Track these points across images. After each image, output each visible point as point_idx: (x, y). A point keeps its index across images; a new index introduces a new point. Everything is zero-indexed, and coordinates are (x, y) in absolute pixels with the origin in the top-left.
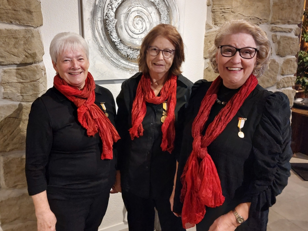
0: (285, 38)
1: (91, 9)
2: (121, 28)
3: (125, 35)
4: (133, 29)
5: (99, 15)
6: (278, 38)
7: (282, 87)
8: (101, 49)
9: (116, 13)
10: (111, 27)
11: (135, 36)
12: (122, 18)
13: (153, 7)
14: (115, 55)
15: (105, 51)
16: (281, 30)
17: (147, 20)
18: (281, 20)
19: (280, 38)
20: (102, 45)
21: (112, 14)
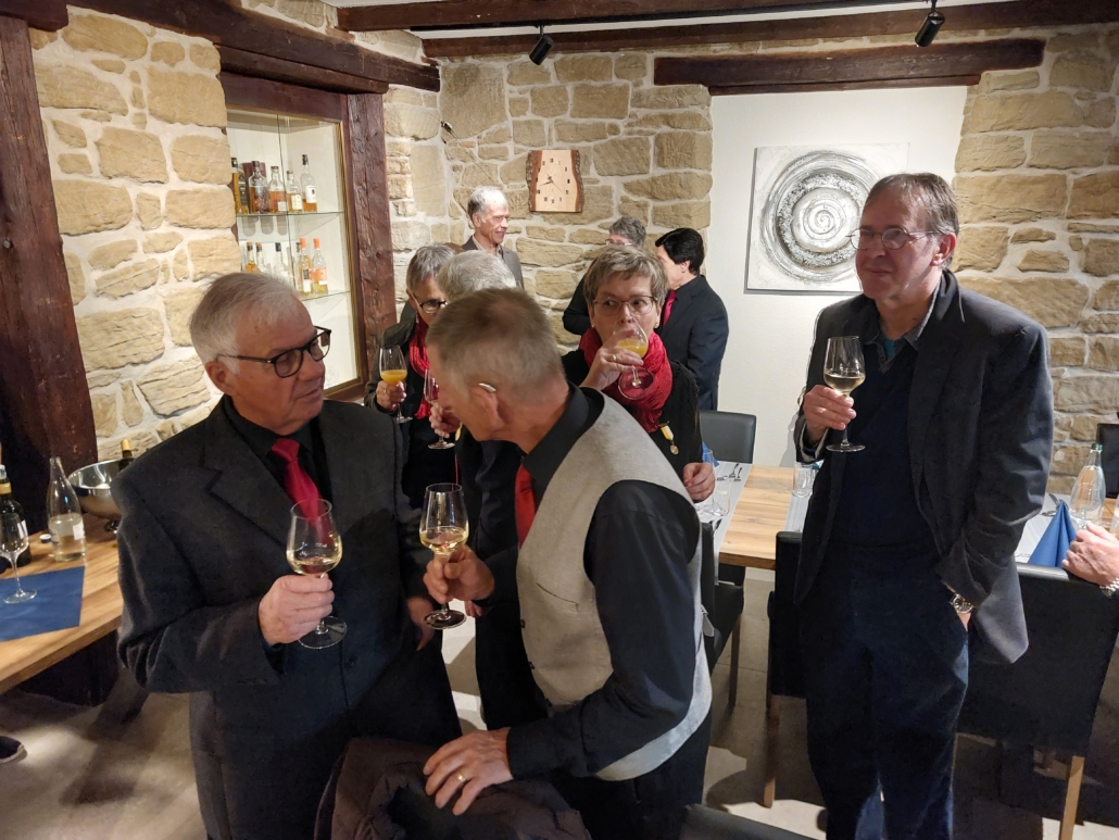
0: (1104, 243)
1: (763, 206)
2: (799, 226)
3: (802, 235)
4: (814, 227)
5: (772, 211)
6: (1085, 242)
7: (1094, 330)
8: (768, 252)
9: (793, 208)
10: (786, 225)
11: (817, 236)
12: (801, 215)
13: (848, 199)
14: (786, 259)
15: (774, 254)
16: (1091, 228)
17: (836, 216)
18: (1094, 211)
19: (1090, 243)
20: (771, 247)
21: (789, 210)
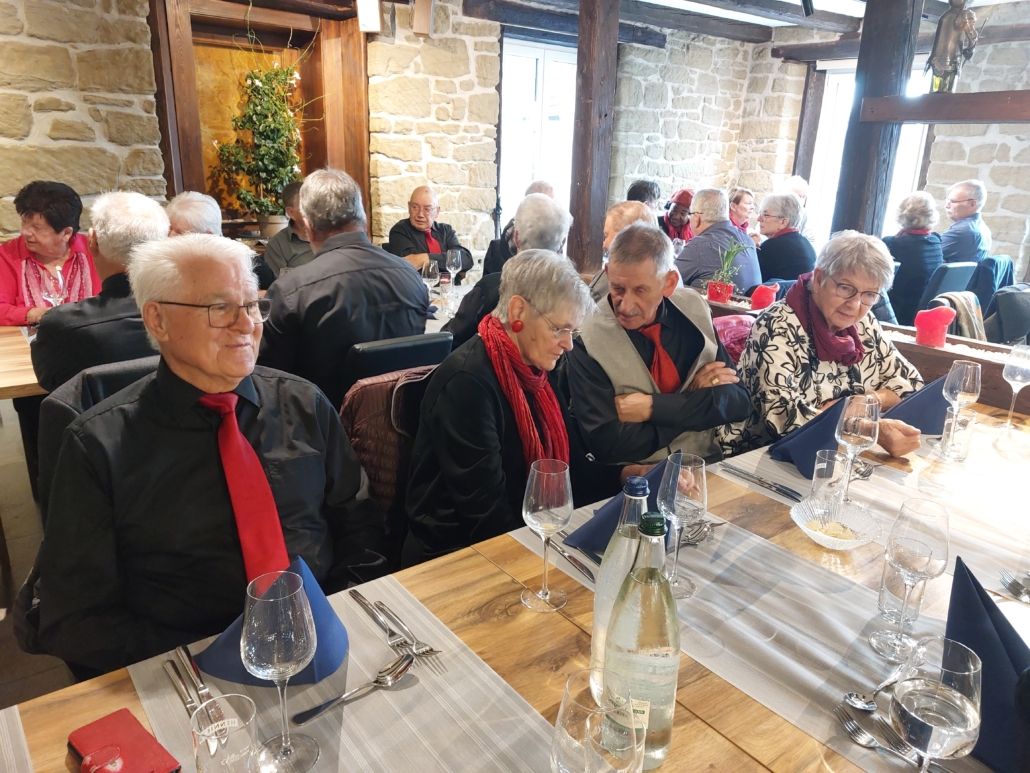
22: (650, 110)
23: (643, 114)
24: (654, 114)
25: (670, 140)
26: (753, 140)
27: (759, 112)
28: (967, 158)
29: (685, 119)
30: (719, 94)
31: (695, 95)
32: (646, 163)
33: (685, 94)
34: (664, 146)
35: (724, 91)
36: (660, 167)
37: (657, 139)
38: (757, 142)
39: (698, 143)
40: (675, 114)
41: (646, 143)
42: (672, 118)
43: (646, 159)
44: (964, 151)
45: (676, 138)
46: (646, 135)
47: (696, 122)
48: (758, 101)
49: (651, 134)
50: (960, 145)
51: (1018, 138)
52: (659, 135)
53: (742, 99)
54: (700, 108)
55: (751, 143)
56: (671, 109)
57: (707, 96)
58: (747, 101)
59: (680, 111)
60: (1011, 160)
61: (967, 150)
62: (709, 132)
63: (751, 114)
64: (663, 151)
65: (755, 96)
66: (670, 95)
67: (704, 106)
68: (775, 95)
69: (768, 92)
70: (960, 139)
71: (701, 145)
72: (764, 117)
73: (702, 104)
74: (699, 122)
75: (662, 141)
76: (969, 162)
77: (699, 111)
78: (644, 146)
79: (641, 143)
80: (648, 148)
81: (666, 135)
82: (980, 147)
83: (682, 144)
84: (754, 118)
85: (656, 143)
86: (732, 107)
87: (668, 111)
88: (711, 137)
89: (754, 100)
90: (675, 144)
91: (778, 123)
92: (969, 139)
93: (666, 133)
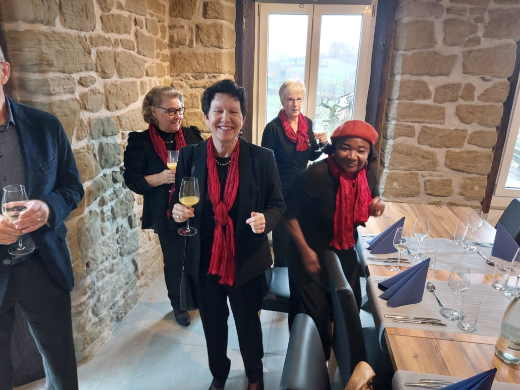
22: (74, 32)
23: (64, 39)
24: (81, 41)
25: (108, 81)
26: (190, 75)
27: (191, 41)
28: (433, 97)
29: (120, 49)
30: (148, 16)
31: (125, 14)
32: (86, 123)
33: (115, 11)
34: (102, 91)
35: (151, 12)
36: (105, 123)
37: (93, 81)
38: (195, 78)
39: (138, 81)
40: (108, 40)
41: (79, 90)
42: (105, 48)
43: (85, 116)
44: (428, 91)
45: (115, 78)
46: (76, 76)
47: (132, 52)
48: (186, 27)
49: (84, 74)
50: (425, 84)
51: (483, 79)
52: (93, 74)
53: (166, 24)
54: (132, 32)
55: (187, 78)
56: (102, 33)
57: (138, 17)
58: (171, 27)
59: (113, 36)
60: (476, 98)
61: (432, 88)
62: (147, 65)
63: (180, 43)
64: (104, 99)
65: (183, 22)
66: (97, 12)
67: (136, 31)
68: (209, 22)
69: (198, 18)
70: (426, 79)
71: (142, 83)
72: (199, 48)
73: (133, 28)
74: (134, 53)
75: (99, 84)
76: (435, 100)
77: (131, 37)
78: (77, 95)
79: (72, 92)
80: (83, 96)
81: (104, 75)
82: (445, 87)
83: (123, 84)
84: (185, 50)
85: (93, 87)
86: (160, 34)
87: (99, 37)
88: (149, 72)
89: (182, 27)
90: (116, 86)
91: (218, 56)
92: (433, 79)
93: (103, 72)
